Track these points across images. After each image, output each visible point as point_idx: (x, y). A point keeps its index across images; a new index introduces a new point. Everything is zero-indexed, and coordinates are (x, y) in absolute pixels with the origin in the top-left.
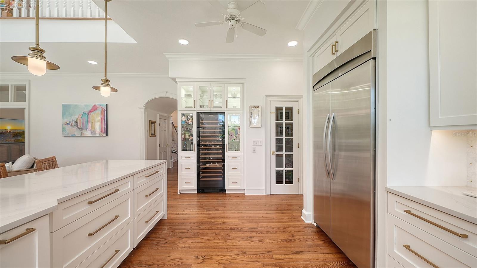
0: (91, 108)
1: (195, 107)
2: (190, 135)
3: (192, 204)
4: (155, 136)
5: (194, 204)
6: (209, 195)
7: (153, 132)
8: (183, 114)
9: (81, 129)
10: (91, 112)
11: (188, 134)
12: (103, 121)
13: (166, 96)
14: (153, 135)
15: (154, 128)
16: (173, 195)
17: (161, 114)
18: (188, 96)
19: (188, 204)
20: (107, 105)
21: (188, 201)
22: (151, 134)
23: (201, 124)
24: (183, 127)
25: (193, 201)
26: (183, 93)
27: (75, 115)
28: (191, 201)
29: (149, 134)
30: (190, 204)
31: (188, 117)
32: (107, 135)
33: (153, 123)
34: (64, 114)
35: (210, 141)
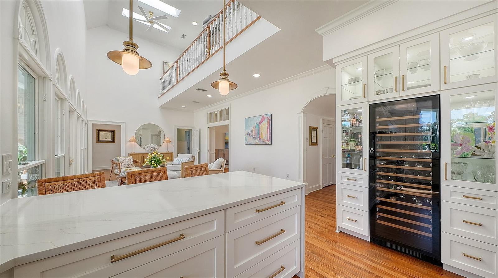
0: (261, 119)
1: (366, 95)
2: (357, 144)
3: (356, 267)
4: (317, 145)
5: (359, 268)
6: (394, 258)
7: (314, 140)
8: (345, 111)
9: (255, 138)
10: (261, 122)
11: (354, 141)
12: (269, 130)
13: (326, 94)
14: (314, 143)
15: (316, 136)
16: (329, 230)
17: (325, 118)
18: (355, 80)
19: (346, 262)
20: (271, 114)
21: (350, 254)
22: (312, 143)
23: (378, 125)
24: (345, 132)
25: (360, 258)
26: (346, 78)
27: (251, 127)
28: (355, 256)
29: (309, 142)
30: (351, 264)
31: (355, 115)
32: (271, 144)
33: (314, 129)
34: (246, 127)
35: (399, 155)
